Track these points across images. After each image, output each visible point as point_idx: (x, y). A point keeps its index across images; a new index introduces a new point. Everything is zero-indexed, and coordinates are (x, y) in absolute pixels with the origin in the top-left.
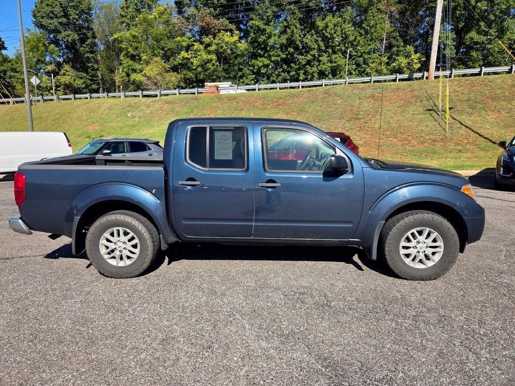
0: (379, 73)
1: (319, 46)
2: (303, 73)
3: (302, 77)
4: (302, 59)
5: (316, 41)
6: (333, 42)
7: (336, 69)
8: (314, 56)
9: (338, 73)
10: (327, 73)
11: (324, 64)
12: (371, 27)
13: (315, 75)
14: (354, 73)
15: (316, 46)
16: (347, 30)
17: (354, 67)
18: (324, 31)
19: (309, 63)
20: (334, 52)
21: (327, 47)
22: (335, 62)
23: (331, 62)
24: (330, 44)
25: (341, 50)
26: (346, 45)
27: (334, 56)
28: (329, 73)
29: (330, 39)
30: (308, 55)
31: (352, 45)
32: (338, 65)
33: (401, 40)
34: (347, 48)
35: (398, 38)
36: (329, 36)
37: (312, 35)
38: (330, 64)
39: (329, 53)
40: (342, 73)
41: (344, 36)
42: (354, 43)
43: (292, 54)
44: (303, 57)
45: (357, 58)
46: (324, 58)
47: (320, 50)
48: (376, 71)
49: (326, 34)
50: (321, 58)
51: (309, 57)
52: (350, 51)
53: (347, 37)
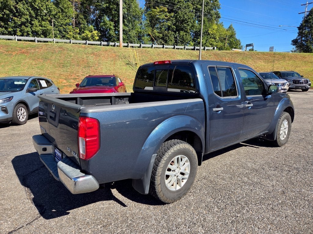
0: (75, 38)
1: (30, 13)
2: (20, 31)
3: (19, 33)
4: (18, 21)
5: (27, 9)
6: (41, 13)
7: (46, 32)
8: (27, 19)
9: (48, 34)
10: (39, 33)
11: (36, 26)
12: (65, 8)
13: (30, 33)
14: (59, 36)
15: (28, 13)
16: (50, 6)
17: (58, 32)
18: (33, 4)
19: (23, 24)
20: (43, 20)
21: (37, 15)
22: (44, 27)
23: (42, 26)
24: (39, 13)
25: (47, 19)
26: (51, 16)
27: (43, 23)
28: (41, 34)
29: (39, 10)
30: (22, 18)
31: (55, 17)
32: (48, 29)
33: (85, 21)
34: (52, 19)
35: (84, 19)
36: (38, 8)
37: (24, 4)
38: (41, 28)
39: (39, 20)
40: (51, 35)
41: (48, 10)
42: (56, 16)
43: (8, 15)
44: (18, 19)
45: (59, 27)
46: (36, 22)
47: (31, 16)
48: (73, 37)
49: (36, 6)
50: (33, 22)
51: (23, 20)
52: (54, 21)
53: (51, 11)
